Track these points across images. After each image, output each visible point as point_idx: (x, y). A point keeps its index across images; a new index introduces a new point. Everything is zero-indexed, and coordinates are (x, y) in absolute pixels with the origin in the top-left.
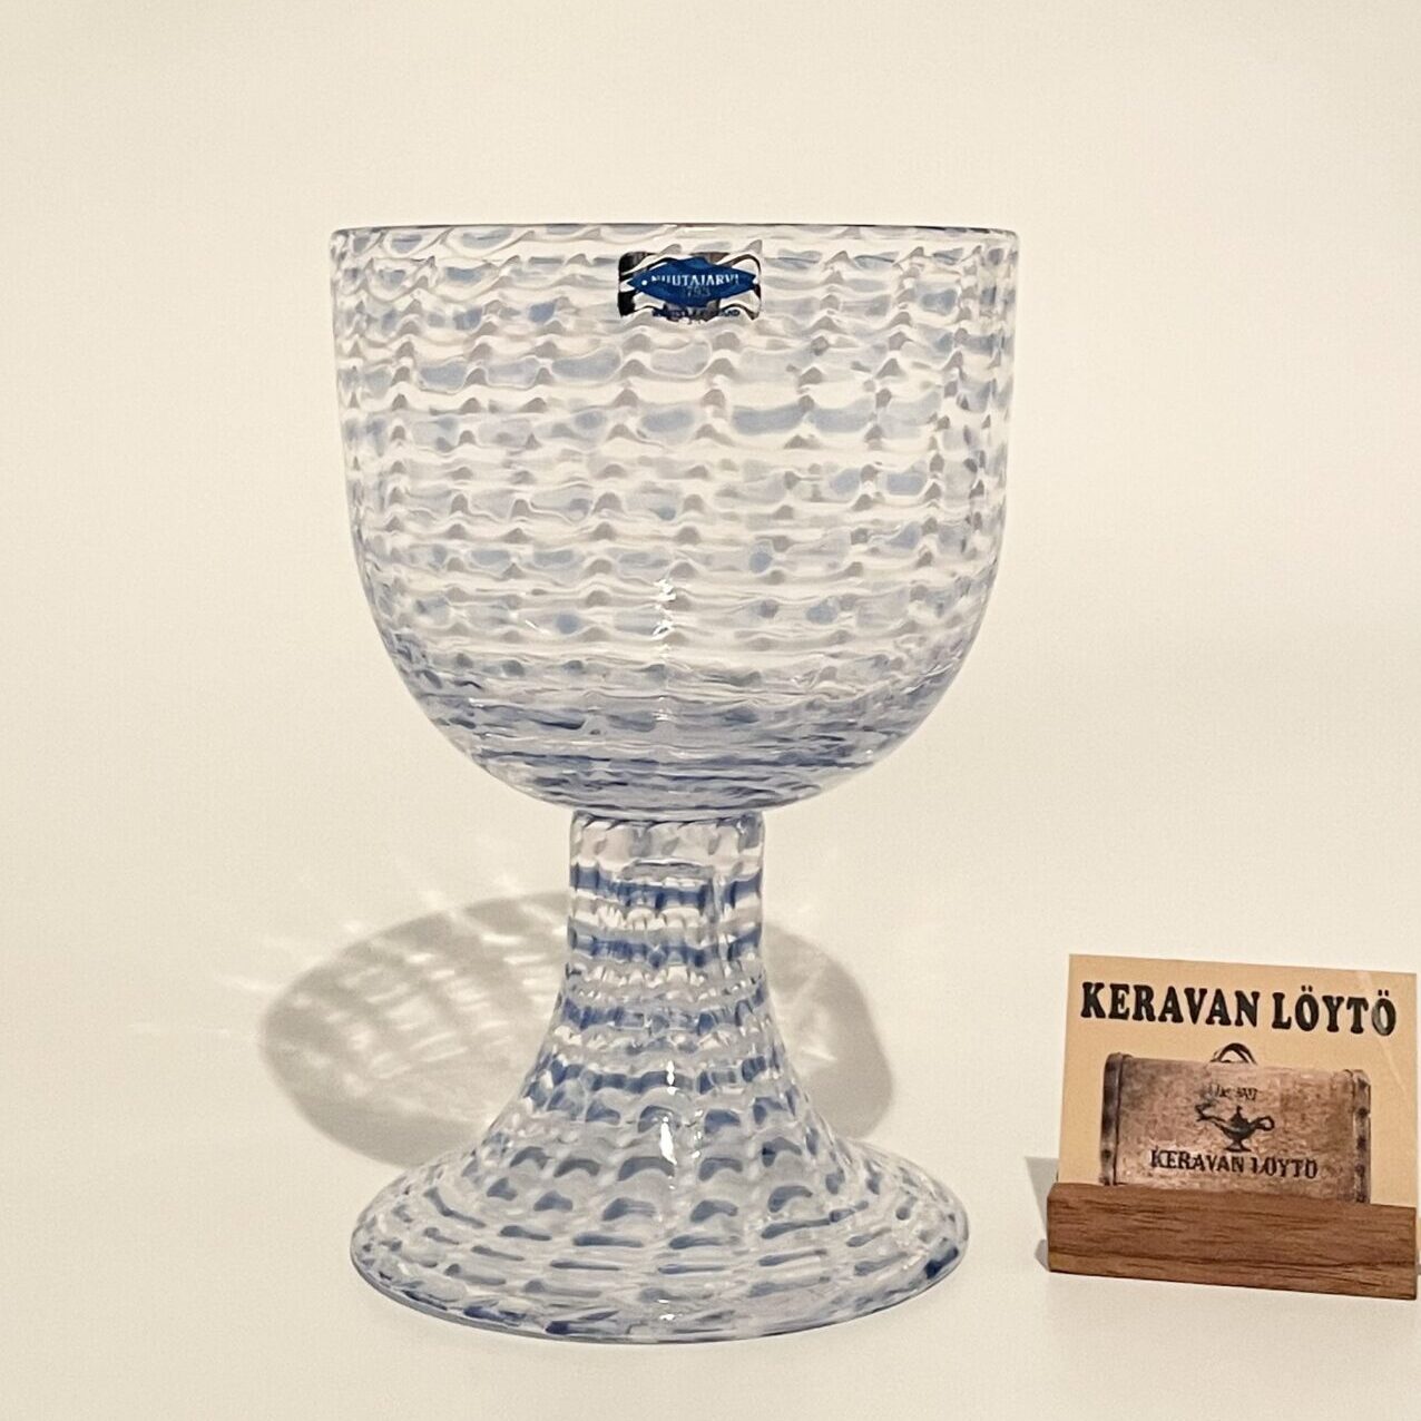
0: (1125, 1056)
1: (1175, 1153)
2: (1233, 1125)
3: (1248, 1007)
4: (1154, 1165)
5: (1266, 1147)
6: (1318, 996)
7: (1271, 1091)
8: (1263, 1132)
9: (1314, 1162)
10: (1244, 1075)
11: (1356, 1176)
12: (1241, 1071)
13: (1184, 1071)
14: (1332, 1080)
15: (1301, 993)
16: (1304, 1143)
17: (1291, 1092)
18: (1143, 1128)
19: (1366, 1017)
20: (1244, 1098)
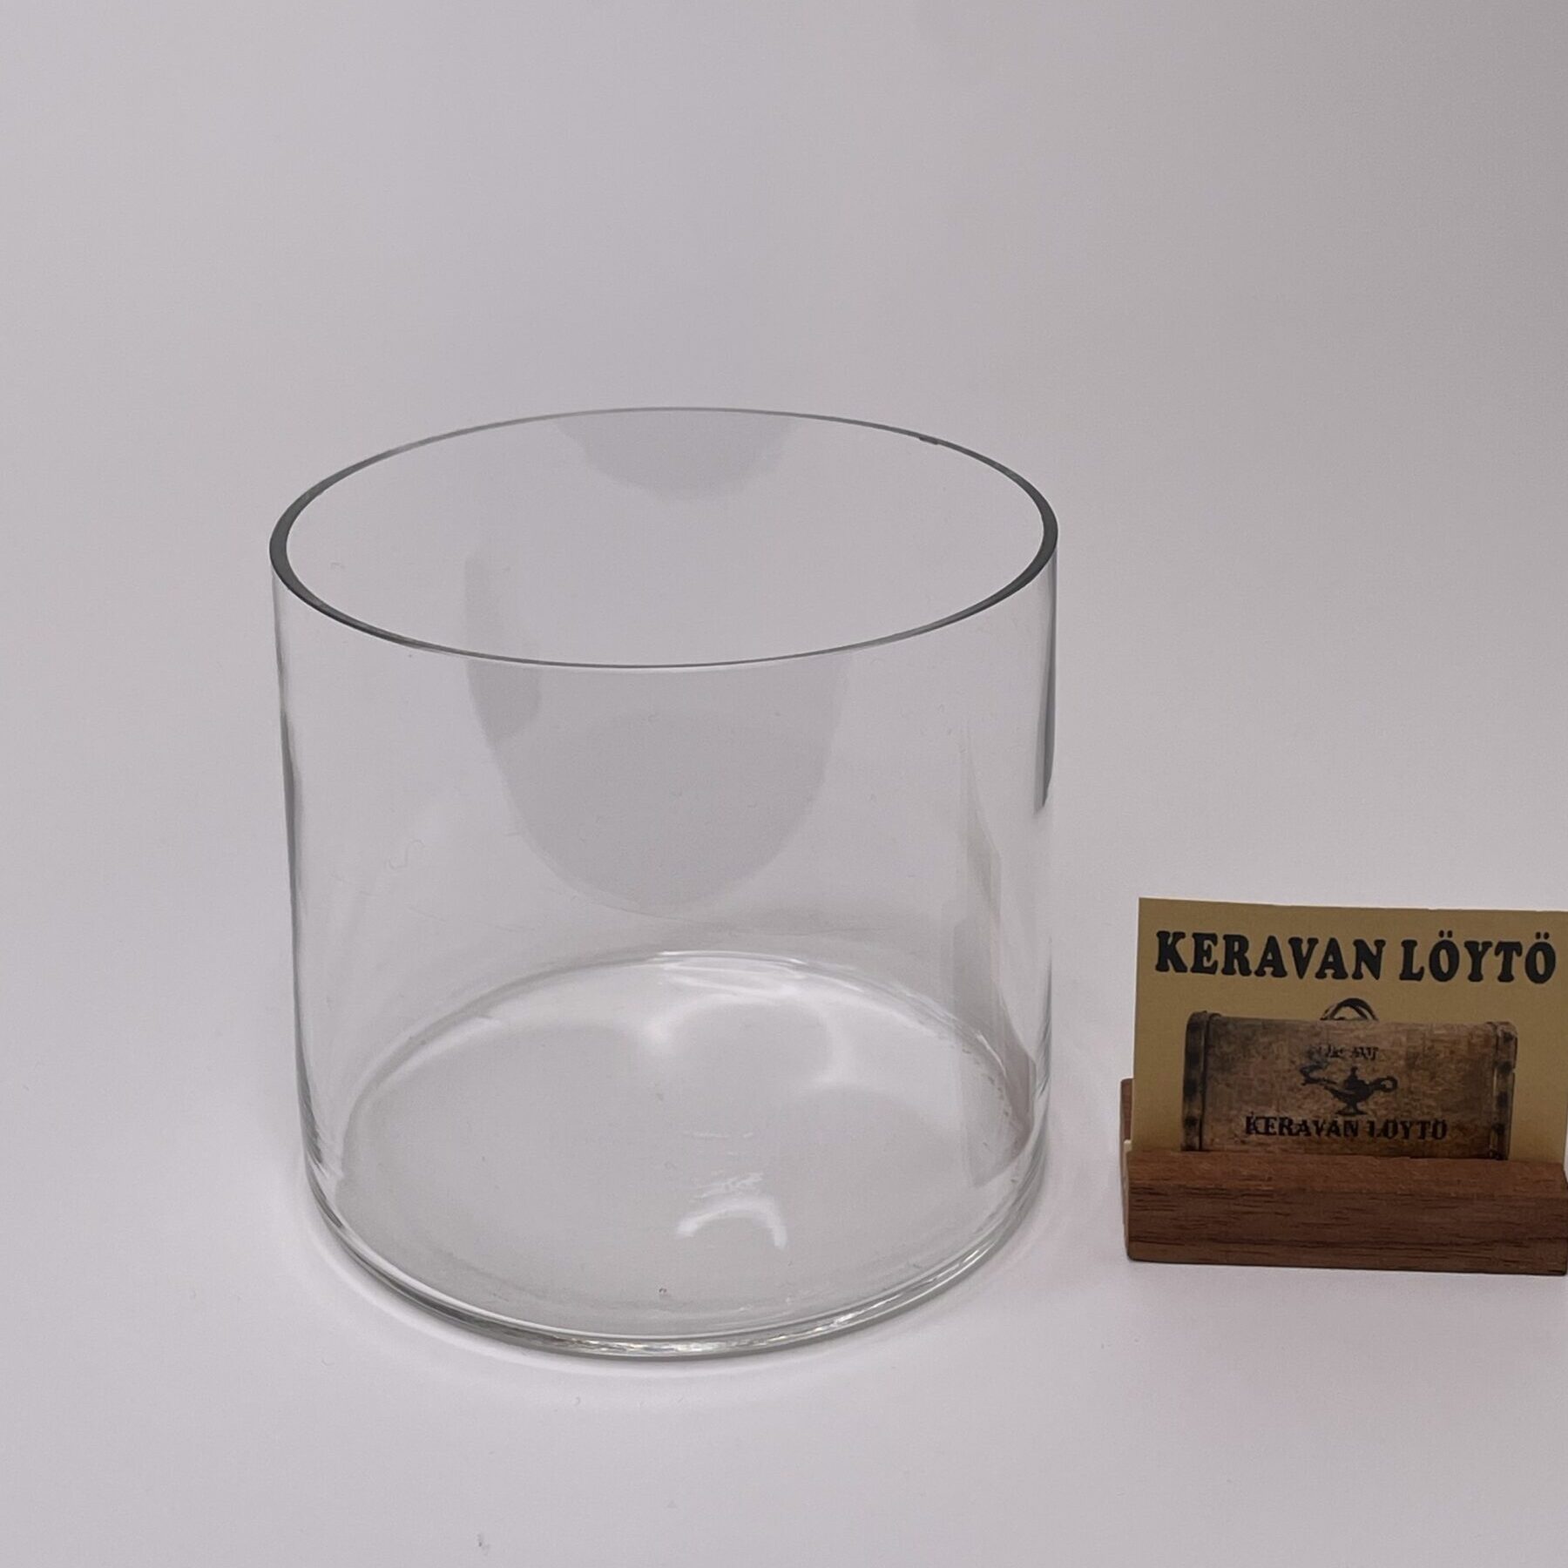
0: (1214, 1015)
1: (1275, 1119)
2: (1347, 1089)
3: (1369, 957)
4: (1248, 1132)
5: (1386, 1109)
6: (1459, 941)
7: (1395, 1049)
8: (1382, 1093)
9: (1444, 1121)
11: (1493, 1135)
12: (1357, 1029)
13: (1289, 1032)
14: (1471, 1034)
15: (1438, 939)
16: (1433, 1104)
17: (1420, 1049)
18: (1235, 1095)
19: (1518, 964)
20: (1362, 1058)
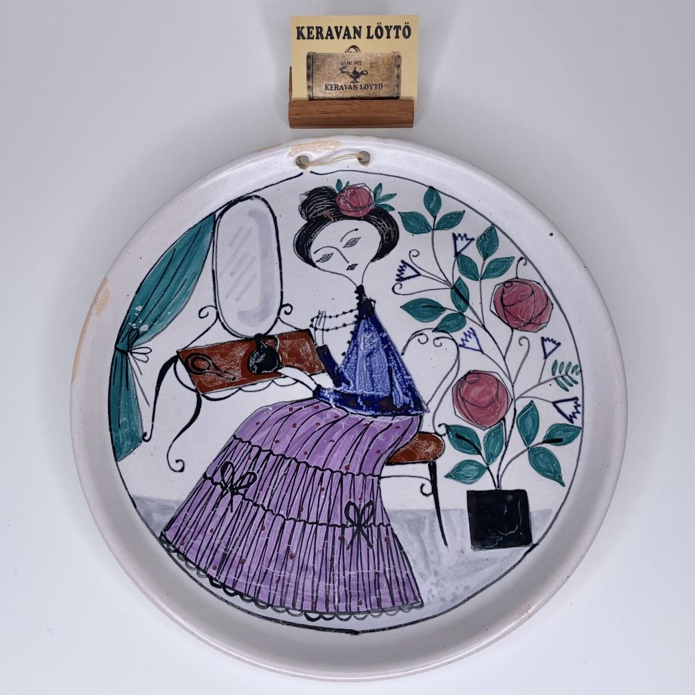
0: (314, 53)
1: (333, 85)
3: (358, 32)
4: (326, 90)
5: (365, 80)
6: (383, 26)
7: (367, 61)
8: (363, 75)
9: (382, 84)
10: (356, 56)
11: (396, 88)
13: (336, 57)
14: (388, 56)
15: (377, 25)
16: (378, 78)
17: (374, 61)
18: (321, 78)
19: (400, 32)
20: (357, 65)
